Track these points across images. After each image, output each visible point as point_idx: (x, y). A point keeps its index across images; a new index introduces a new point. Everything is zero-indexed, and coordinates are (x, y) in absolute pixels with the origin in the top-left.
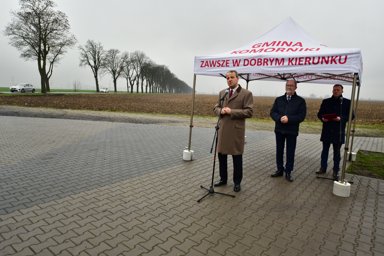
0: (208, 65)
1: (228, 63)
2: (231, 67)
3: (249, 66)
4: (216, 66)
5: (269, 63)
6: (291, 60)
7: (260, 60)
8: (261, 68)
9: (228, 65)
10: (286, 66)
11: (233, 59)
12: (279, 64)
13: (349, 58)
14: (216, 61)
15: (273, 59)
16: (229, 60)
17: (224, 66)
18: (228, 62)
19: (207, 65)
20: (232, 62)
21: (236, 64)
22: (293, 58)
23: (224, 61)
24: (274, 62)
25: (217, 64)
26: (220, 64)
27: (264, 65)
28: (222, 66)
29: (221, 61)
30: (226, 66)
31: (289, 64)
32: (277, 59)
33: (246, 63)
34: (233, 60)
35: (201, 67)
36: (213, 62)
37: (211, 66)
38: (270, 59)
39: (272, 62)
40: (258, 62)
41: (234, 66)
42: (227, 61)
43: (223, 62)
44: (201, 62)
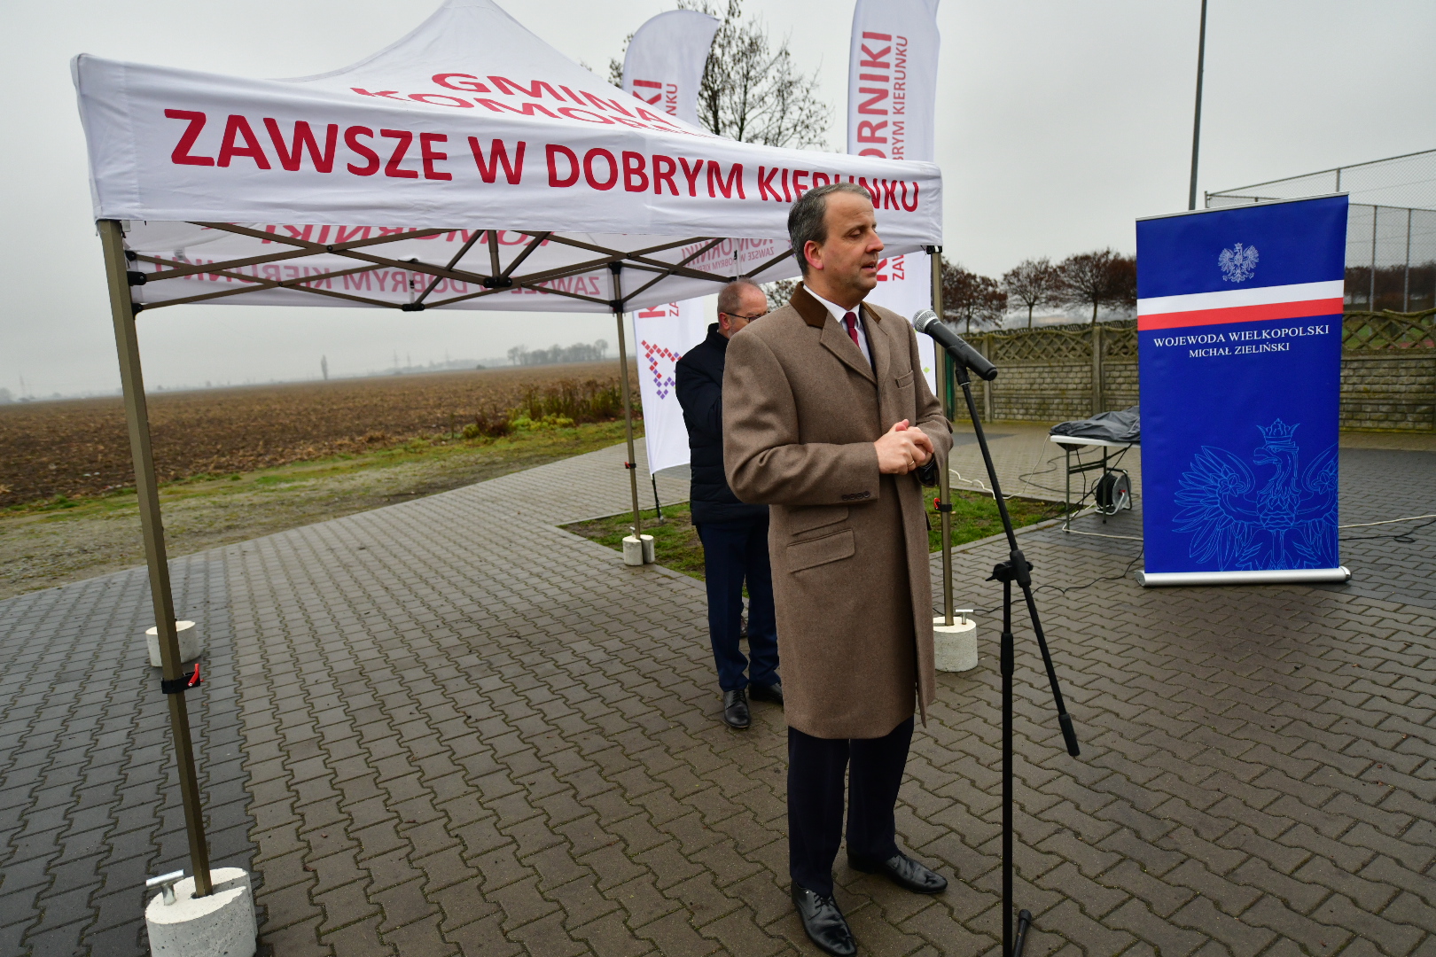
0: (254, 151)
1: (443, 157)
2: (467, 186)
3: (582, 187)
4: (339, 165)
5: (680, 179)
6: (766, 175)
7: (634, 163)
8: (649, 207)
9: (438, 166)
10: (752, 206)
11: (473, 132)
12: (727, 192)
13: (926, 191)
14: (332, 130)
15: (699, 164)
16: (442, 138)
17: (413, 175)
18: (436, 147)
19: (240, 152)
20: (469, 151)
21: (500, 171)
22: (775, 171)
23: (406, 138)
24: (701, 180)
25: (343, 153)
26: (374, 161)
27: (658, 190)
28: (392, 170)
29: (376, 131)
30: (430, 174)
31: (765, 198)
32: (714, 168)
33: (563, 168)
34: (473, 142)
35: (181, 156)
36: (302, 130)
37: (291, 163)
38: (683, 162)
39: (691, 177)
40: (628, 171)
41: (489, 178)
42: (426, 138)
43: (396, 141)
44: (170, 114)
